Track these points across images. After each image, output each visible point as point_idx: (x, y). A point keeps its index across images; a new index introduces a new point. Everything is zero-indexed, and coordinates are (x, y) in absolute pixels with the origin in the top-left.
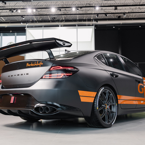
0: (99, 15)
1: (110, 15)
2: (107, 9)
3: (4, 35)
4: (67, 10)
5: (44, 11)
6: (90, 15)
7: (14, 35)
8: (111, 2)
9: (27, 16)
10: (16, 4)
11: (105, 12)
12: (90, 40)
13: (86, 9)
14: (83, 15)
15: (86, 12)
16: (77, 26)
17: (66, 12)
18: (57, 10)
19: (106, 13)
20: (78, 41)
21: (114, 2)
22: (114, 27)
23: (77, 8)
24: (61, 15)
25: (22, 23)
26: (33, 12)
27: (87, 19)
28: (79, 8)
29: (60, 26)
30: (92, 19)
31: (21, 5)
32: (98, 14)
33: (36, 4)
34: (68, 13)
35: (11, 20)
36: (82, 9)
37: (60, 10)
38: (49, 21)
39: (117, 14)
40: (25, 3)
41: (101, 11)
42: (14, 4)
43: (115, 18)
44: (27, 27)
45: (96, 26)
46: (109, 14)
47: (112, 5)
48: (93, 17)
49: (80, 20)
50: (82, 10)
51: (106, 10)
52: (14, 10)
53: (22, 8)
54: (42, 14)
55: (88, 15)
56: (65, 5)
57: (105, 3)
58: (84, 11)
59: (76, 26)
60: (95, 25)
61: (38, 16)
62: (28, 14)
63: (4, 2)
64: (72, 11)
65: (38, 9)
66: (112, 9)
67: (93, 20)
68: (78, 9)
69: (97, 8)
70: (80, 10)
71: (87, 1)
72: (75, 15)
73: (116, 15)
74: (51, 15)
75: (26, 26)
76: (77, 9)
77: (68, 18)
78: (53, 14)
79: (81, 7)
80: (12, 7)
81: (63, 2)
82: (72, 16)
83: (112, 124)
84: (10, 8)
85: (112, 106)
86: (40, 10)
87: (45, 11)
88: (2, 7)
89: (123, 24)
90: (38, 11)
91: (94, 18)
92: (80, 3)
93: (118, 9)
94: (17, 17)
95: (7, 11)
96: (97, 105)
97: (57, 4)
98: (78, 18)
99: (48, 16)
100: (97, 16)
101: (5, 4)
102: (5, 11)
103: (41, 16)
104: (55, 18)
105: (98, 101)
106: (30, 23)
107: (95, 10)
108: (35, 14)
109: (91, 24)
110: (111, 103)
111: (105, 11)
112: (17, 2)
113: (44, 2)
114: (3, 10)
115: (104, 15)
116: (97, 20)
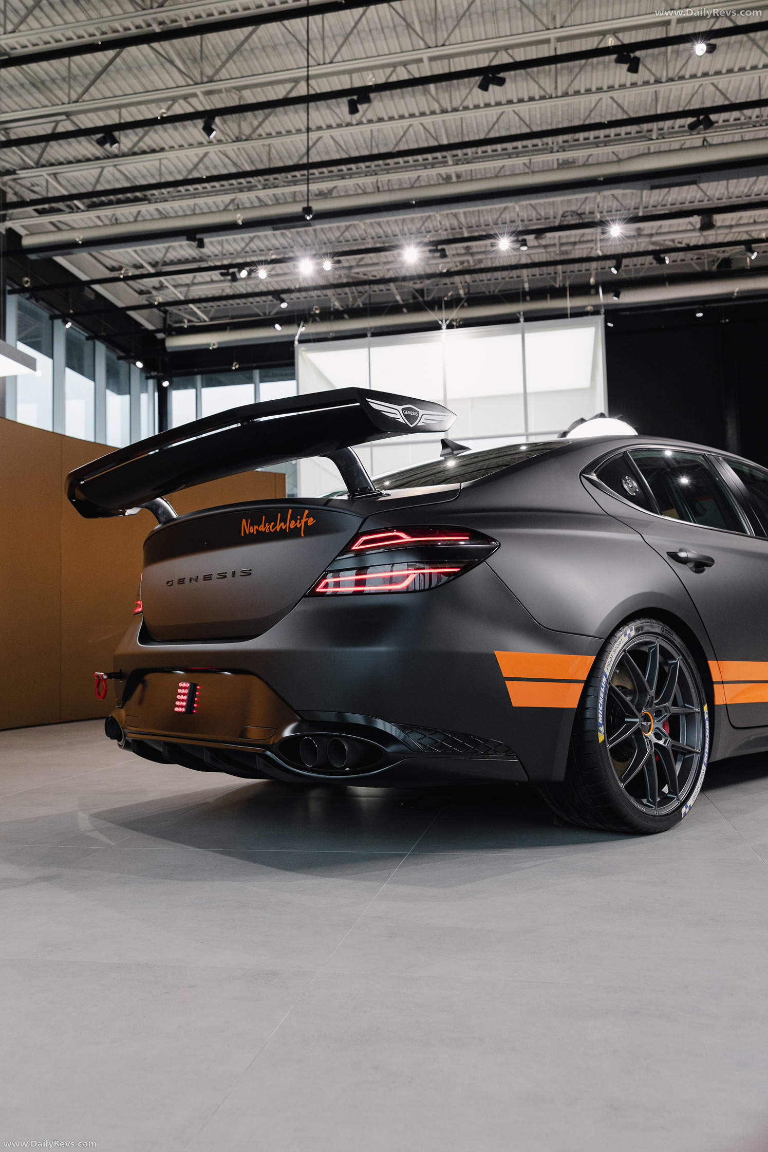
0: (625, 261)
1: (680, 255)
2: (663, 230)
3: (209, 384)
4: (475, 250)
5: (374, 264)
6: (584, 266)
7: (250, 380)
8: (684, 195)
9: (300, 290)
10: (252, 245)
11: (654, 243)
12: (586, 383)
13: (564, 240)
14: (551, 269)
15: (566, 253)
16: (522, 320)
17: (470, 261)
18: (429, 255)
19: (658, 248)
20: (528, 390)
21: (699, 195)
22: (700, 315)
23: (520, 236)
24: (449, 274)
25: (277, 326)
26: (321, 271)
27: (567, 284)
28: (530, 238)
29: (444, 327)
30: (592, 281)
31: (270, 247)
32: (618, 258)
33: (338, 234)
34: (482, 266)
35: (233, 318)
36: (543, 242)
37: (443, 255)
38: (395, 309)
39: (713, 251)
40: (287, 232)
41: (634, 241)
42: (243, 245)
43: (706, 268)
44: (300, 342)
45: (611, 314)
46: (674, 255)
47: (688, 206)
48: (597, 274)
49: (538, 294)
50: (545, 247)
51: (658, 234)
52: (240, 271)
53: (274, 257)
54: (365, 278)
55: (576, 267)
56: (464, 230)
57: (652, 202)
58: (557, 249)
59: (517, 321)
60: (606, 312)
61: (347, 290)
62: (304, 285)
63: (194, 239)
64: (497, 252)
65: (341, 258)
66: (690, 227)
67: (596, 287)
68: (524, 243)
69: (616, 231)
70: (536, 243)
71: (569, 201)
72: (514, 273)
73: (709, 256)
74: (404, 279)
75: (294, 336)
76: (517, 241)
77: (483, 289)
78: (414, 272)
79: (539, 233)
80: (234, 259)
81: (455, 215)
82: (498, 275)
83: (684, 810)
84: (226, 262)
85: (683, 721)
86: (353, 263)
87: (377, 264)
88: (194, 260)
89: (745, 296)
90: (345, 264)
91: (601, 279)
92: (534, 215)
93: (718, 224)
94: (258, 299)
95: (215, 278)
96: (600, 720)
97: (429, 225)
98: (526, 286)
99: (392, 285)
100: (618, 267)
101: (201, 244)
102: (206, 276)
103: (361, 288)
104: (421, 292)
105: (601, 701)
106: (314, 321)
107: (608, 240)
108: (332, 281)
109: (589, 308)
110: (675, 704)
111: (654, 239)
112: (252, 235)
113: (368, 221)
114: (198, 274)
115: (650, 258)
116: (614, 287)
